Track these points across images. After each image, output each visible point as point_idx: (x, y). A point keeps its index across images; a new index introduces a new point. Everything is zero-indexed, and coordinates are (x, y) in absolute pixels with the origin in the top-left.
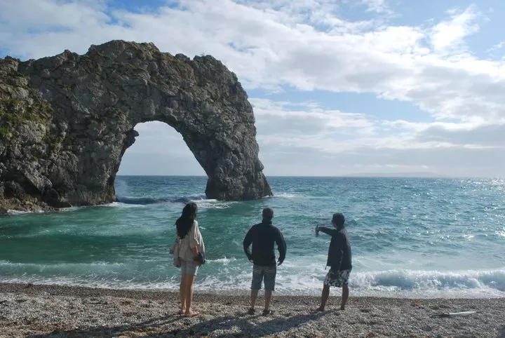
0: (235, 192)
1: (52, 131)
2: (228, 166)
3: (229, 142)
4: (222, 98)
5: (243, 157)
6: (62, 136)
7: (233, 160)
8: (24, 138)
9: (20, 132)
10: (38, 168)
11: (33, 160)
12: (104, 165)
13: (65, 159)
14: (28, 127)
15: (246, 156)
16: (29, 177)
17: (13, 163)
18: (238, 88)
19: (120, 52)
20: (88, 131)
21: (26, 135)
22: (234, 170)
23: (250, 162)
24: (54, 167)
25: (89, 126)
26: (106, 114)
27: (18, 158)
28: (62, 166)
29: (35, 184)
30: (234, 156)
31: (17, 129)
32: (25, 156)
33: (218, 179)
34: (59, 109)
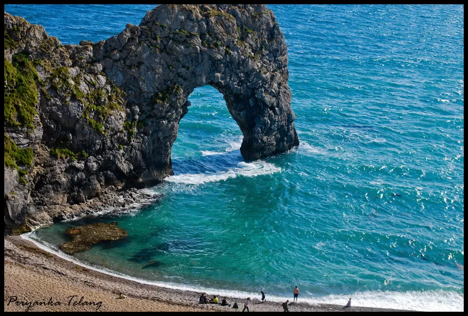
0: (269, 149)
1: (128, 115)
2: (265, 124)
3: (268, 98)
4: (261, 48)
5: (278, 112)
6: (136, 120)
7: (270, 117)
8: (113, 130)
9: (109, 124)
10: (123, 155)
11: (119, 149)
12: (168, 143)
13: (140, 143)
14: (114, 117)
15: (281, 109)
16: (119, 165)
17: (107, 154)
18: (276, 31)
19: (173, 16)
20: (155, 111)
21: (113, 126)
22: (270, 128)
23: (284, 116)
24: (134, 151)
25: (156, 106)
26: (167, 90)
27: (110, 149)
28: (138, 150)
29: (123, 170)
30: (271, 112)
31: (107, 122)
32: (114, 146)
33: (257, 140)
34: (130, 92)
